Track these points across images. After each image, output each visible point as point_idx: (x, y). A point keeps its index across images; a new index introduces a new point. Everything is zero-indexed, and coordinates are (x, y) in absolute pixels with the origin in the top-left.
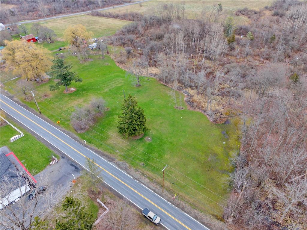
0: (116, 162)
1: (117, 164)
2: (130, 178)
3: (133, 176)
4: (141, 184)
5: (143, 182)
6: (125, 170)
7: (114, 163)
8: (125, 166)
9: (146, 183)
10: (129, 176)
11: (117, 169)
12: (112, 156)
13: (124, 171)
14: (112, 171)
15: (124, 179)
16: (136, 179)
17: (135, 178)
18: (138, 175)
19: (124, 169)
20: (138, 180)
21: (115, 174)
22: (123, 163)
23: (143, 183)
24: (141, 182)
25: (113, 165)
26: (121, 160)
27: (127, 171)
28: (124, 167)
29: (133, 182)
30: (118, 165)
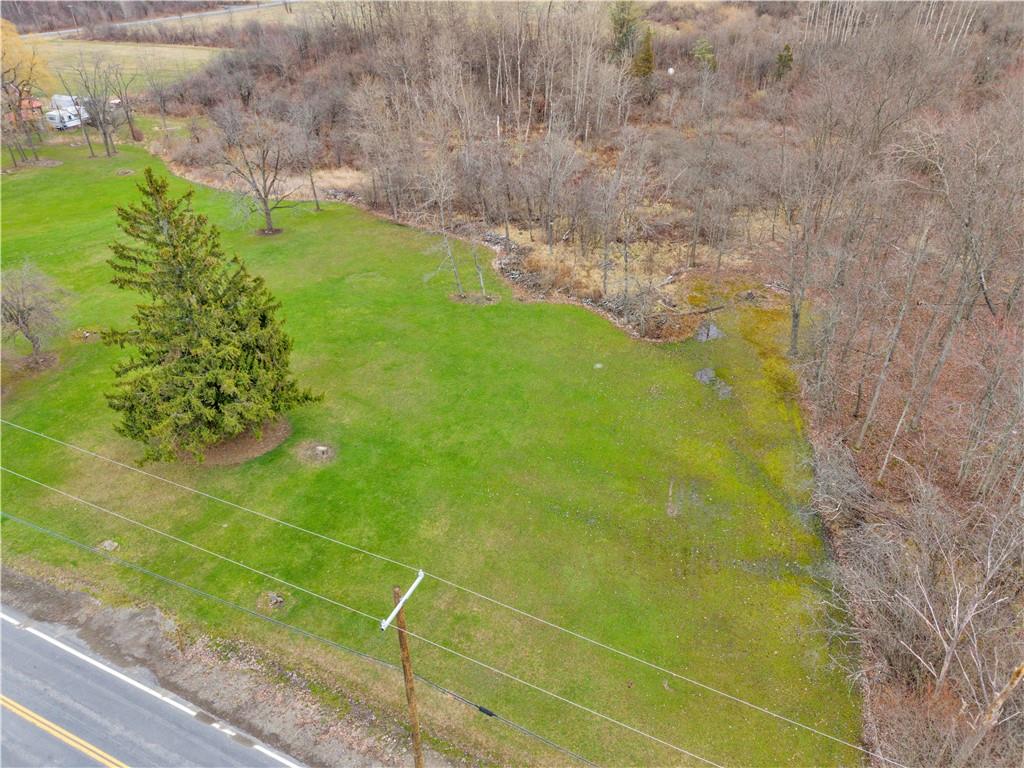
0: (82, 619)
1: (95, 627)
2: (177, 719)
3: (202, 695)
4: (260, 747)
5: (271, 728)
6: (142, 662)
7: (72, 623)
8: (149, 632)
9: (290, 736)
10: (169, 699)
11: (81, 667)
12: (61, 581)
13: (138, 669)
14: (42, 688)
15: (129, 734)
16: (222, 715)
17: (210, 711)
18: (236, 683)
19: (139, 653)
20: (235, 720)
21: (64, 706)
22: (133, 616)
23: (273, 740)
24: (258, 734)
25: (62, 639)
26: (123, 599)
27: (155, 672)
28: (143, 640)
29: (196, 740)
30: (100, 638)
